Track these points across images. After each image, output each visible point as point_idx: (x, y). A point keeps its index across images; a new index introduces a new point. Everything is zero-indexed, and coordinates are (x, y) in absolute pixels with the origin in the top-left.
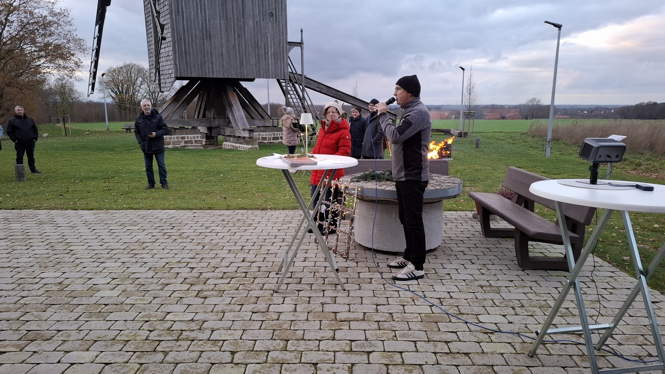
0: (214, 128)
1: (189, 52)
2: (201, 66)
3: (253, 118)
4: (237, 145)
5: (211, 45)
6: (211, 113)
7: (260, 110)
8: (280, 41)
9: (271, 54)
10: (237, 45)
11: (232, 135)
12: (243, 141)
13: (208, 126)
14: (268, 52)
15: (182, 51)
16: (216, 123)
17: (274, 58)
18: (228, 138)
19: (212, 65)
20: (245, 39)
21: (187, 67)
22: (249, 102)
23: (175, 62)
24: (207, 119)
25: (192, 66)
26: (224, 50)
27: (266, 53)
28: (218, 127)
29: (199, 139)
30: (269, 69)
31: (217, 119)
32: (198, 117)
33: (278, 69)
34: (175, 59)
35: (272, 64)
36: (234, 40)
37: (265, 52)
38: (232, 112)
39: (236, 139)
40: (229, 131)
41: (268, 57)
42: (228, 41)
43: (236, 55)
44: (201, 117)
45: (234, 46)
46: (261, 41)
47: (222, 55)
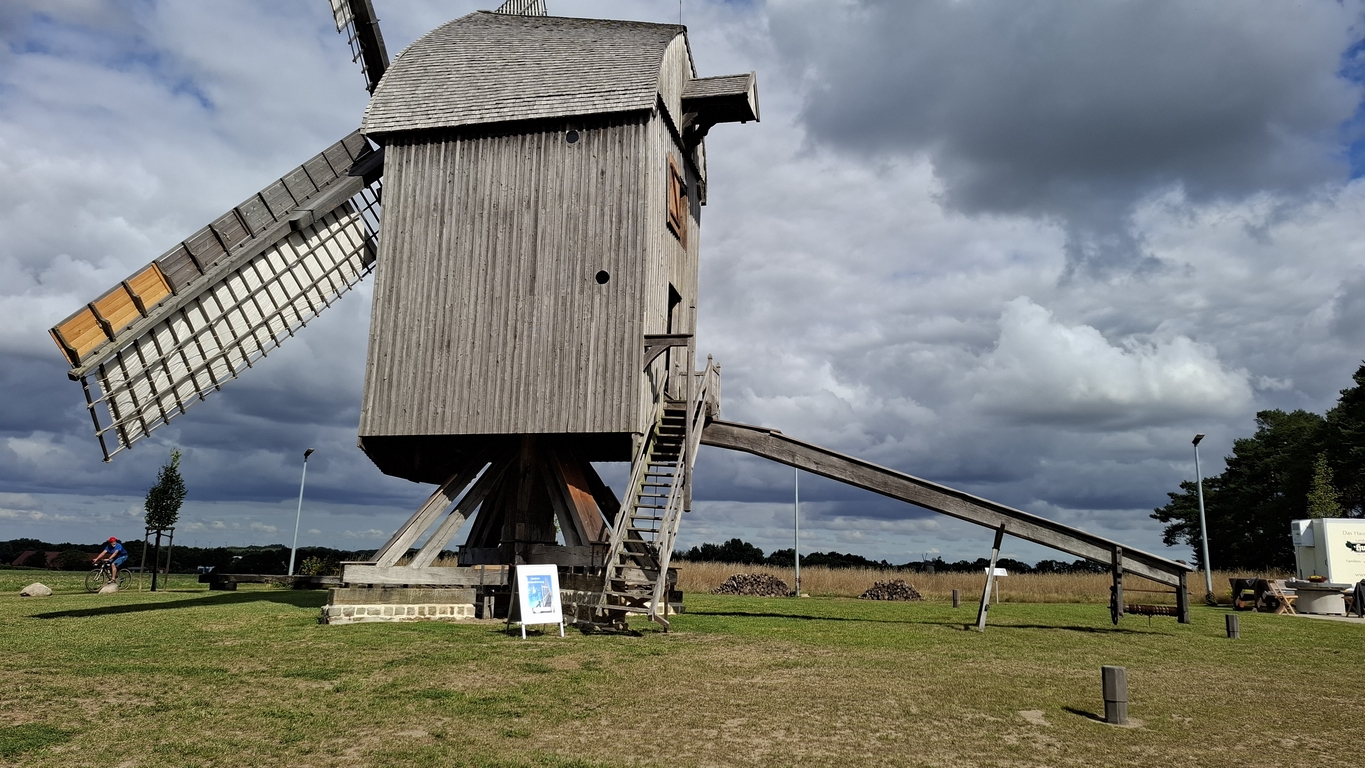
1: (398, 383)
2: (419, 408)
5: (447, 361)
19: (444, 406)
20: (529, 341)
25: (400, 410)
26: (475, 369)
27: (581, 369)
33: (610, 406)
35: (593, 394)
36: (504, 344)
42: (487, 349)
43: (503, 378)
45: (501, 359)
46: (570, 341)
47: (470, 383)
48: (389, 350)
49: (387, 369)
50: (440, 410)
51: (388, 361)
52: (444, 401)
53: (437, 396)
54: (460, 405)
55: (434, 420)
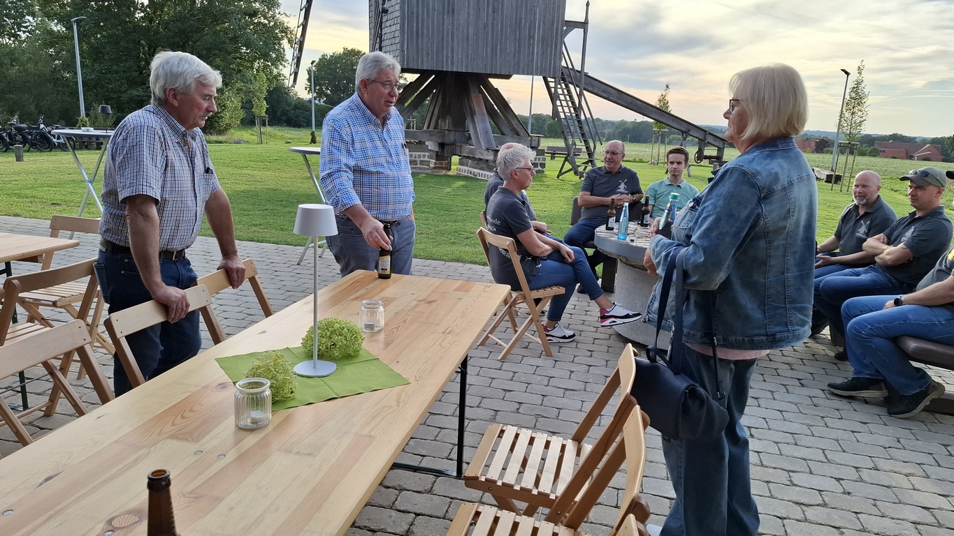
0: (447, 144)
1: (422, 33)
2: (437, 53)
3: (503, 134)
4: (476, 171)
5: (453, 23)
6: (445, 123)
7: (515, 123)
8: (553, 19)
9: (538, 39)
10: (490, 25)
11: (471, 156)
12: (485, 166)
13: (440, 141)
14: (534, 35)
15: (412, 31)
16: (451, 138)
17: (542, 44)
18: (465, 160)
19: (453, 53)
20: (502, 16)
21: (418, 53)
22: (500, 109)
23: (402, 47)
24: (439, 132)
25: (425, 53)
26: (471, 31)
27: (531, 37)
28: (453, 144)
29: (426, 159)
30: (532, 61)
31: (453, 133)
32: (428, 128)
33: (546, 62)
34: (402, 43)
35: (537, 53)
36: (487, 16)
37: (529, 35)
38: (474, 122)
39: (476, 162)
40: (467, 151)
41: (534, 43)
42: (478, 18)
43: (487, 39)
44: (431, 128)
45: (486, 26)
46: (526, 19)
47: (468, 39)
48: (415, 11)
49: (415, 24)
50: (450, 55)
51: (415, 18)
52: (452, 50)
53: (447, 46)
54: (462, 53)
55: (447, 61)
